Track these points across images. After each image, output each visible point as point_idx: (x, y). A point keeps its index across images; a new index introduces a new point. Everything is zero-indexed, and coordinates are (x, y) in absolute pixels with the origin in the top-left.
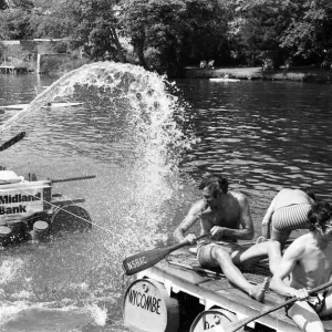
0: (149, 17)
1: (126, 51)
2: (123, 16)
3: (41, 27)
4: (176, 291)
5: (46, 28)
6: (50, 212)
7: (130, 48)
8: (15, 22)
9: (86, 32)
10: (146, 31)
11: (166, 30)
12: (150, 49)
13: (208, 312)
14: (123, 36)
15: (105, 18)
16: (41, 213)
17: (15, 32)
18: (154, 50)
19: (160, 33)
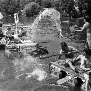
0: (84, 2)
1: (77, 11)
2: (76, 1)
3: (54, 4)
4: (61, 70)
5: (55, 5)
6: (38, 50)
7: (78, 10)
8: (47, 3)
9: (66, 6)
10: (83, 5)
11: (88, 5)
12: (84, 10)
13: (67, 75)
14: (76, 7)
15: (71, 2)
16: (36, 51)
17: (47, 6)
18: (85, 11)
19: (87, 6)
